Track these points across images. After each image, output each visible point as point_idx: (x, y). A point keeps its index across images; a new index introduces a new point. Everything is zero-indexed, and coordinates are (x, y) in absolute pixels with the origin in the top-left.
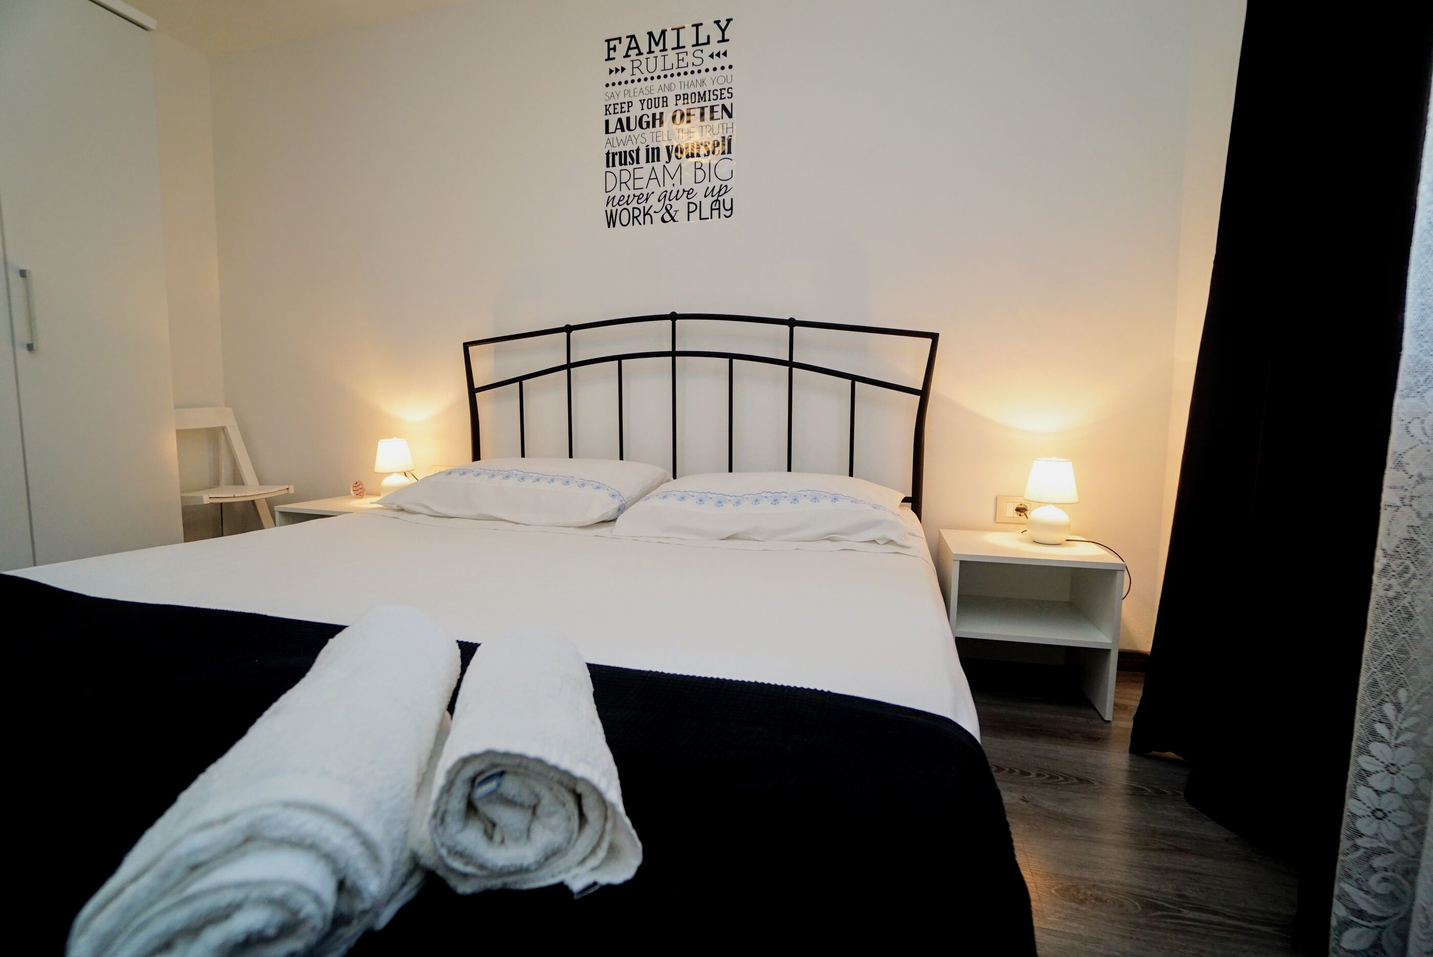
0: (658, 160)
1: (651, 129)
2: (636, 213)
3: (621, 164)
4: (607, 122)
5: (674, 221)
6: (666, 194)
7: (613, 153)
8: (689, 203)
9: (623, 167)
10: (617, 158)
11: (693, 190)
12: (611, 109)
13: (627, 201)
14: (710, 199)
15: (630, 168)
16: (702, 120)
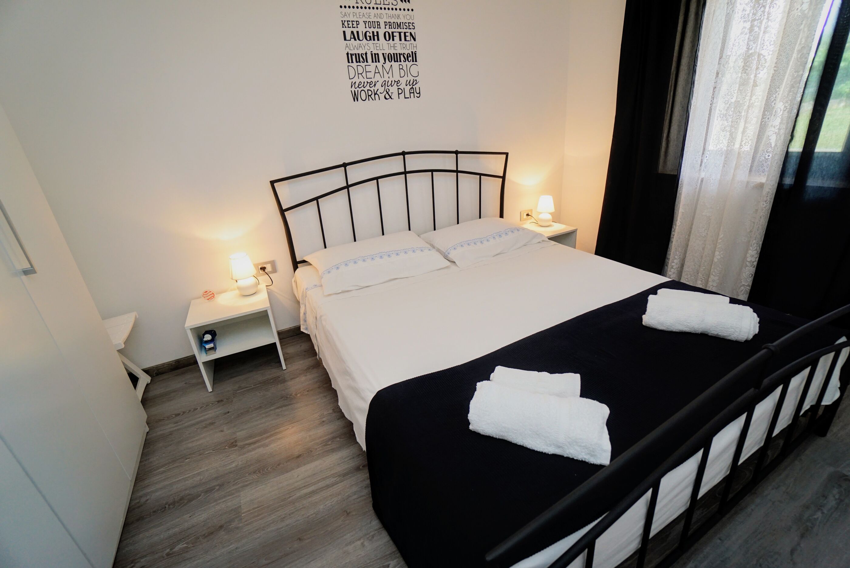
0: (379, 62)
1: (372, 41)
2: (370, 93)
3: (357, 62)
4: (344, 32)
5: (391, 99)
6: (385, 83)
7: (351, 54)
8: (398, 89)
9: (358, 64)
10: (354, 57)
11: (399, 81)
12: (346, 24)
13: (364, 85)
14: (409, 87)
15: (363, 65)
16: (400, 40)
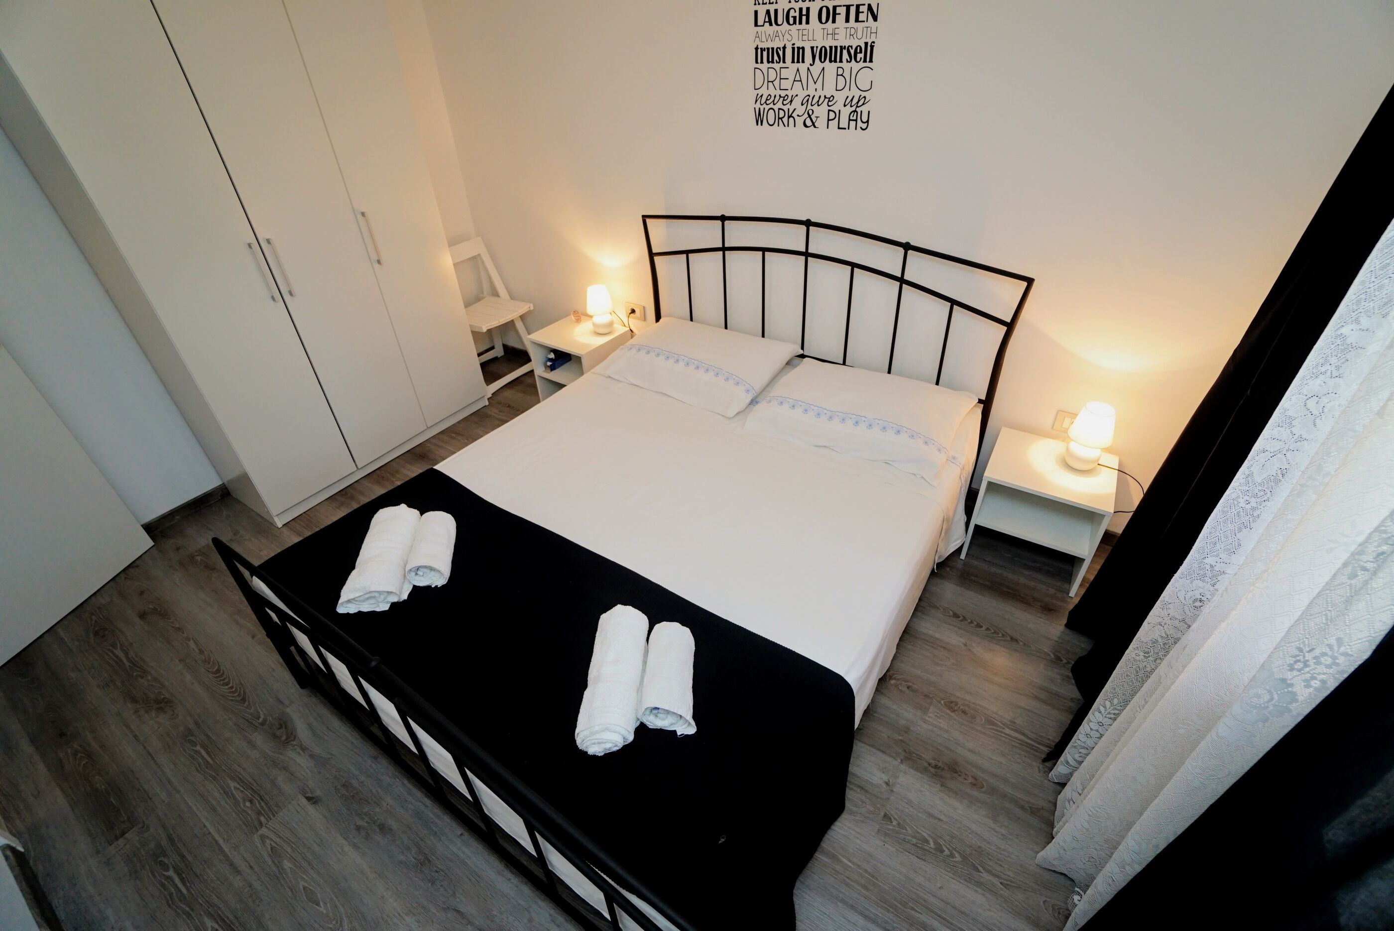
0: (803, 62)
1: (797, 26)
2: (782, 114)
3: (768, 62)
4: (756, 12)
5: (815, 127)
6: (808, 99)
7: (761, 49)
8: (829, 110)
9: (771, 65)
10: (765, 54)
11: (834, 97)
13: (774, 101)
14: (849, 109)
15: (777, 66)
16: (847, 20)
